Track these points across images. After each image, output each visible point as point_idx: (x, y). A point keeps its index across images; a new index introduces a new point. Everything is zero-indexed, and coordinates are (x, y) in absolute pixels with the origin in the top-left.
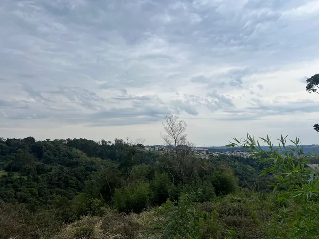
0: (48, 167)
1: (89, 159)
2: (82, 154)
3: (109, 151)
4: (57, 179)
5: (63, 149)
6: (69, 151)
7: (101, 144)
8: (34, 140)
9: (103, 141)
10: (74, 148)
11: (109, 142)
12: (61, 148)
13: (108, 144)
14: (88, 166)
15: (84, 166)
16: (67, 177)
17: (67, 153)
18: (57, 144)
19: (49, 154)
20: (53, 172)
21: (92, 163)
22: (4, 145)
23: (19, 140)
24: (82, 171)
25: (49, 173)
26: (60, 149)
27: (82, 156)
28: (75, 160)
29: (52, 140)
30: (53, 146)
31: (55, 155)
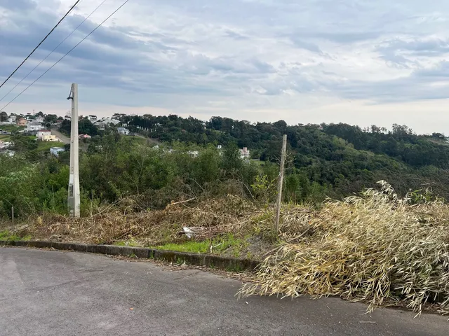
0: (306, 158)
1: (357, 153)
2: (346, 144)
3: (384, 142)
4: (320, 175)
5: (322, 136)
6: (329, 140)
7: (370, 131)
8: (286, 124)
9: (374, 128)
10: (335, 136)
11: (384, 129)
12: (319, 135)
13: (382, 132)
14: (356, 161)
15: (351, 161)
16: (331, 174)
17: (328, 142)
18: (312, 130)
19: (304, 143)
20: (314, 165)
21: (362, 158)
22: (255, 129)
23: (269, 124)
24: (350, 168)
25: (310, 166)
26: (317, 137)
27: (347, 147)
28: (338, 152)
29: (305, 124)
30: (307, 132)
31: (312, 145)
